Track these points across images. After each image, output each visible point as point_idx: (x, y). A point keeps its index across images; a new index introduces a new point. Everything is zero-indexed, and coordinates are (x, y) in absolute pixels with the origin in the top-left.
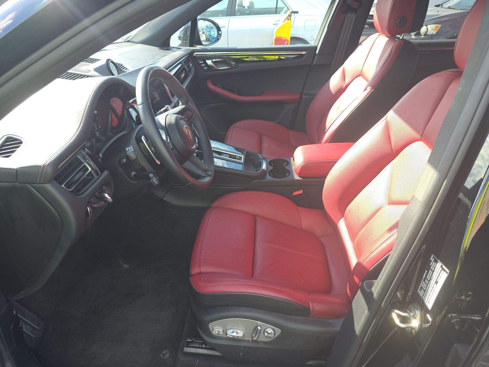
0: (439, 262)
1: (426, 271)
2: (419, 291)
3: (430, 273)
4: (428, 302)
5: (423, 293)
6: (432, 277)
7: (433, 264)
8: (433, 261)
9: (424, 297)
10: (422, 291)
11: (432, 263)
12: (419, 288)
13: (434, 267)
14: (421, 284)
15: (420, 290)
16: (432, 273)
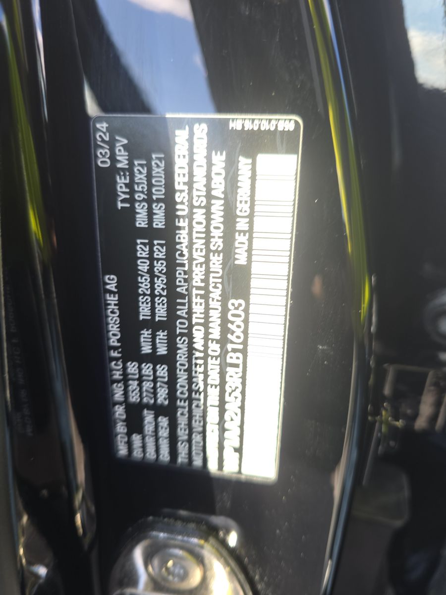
0: (180, 124)
1: (111, 282)
2: (129, 444)
3: (143, 267)
4: (239, 450)
5: (164, 433)
6: (180, 277)
7: (140, 177)
8: (123, 164)
9: (182, 449)
10: (149, 428)
11: (121, 182)
12: (121, 428)
13: (158, 193)
14: (118, 395)
15: (129, 434)
16: (160, 253)
